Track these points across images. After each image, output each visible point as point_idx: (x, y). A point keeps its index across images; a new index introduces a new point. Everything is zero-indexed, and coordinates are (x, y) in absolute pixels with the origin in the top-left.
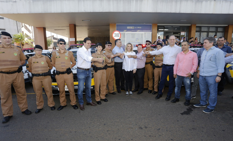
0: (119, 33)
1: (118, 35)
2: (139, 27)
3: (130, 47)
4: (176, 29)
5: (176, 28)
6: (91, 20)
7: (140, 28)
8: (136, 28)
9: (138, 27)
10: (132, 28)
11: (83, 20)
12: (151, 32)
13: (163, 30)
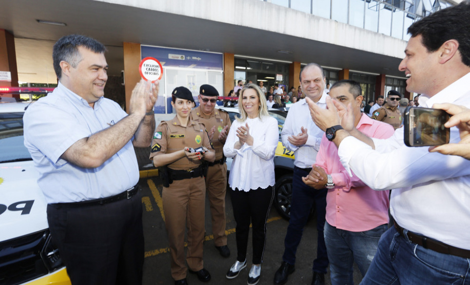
0: (156, 64)
1: (156, 70)
2: (194, 56)
3: (252, 97)
4: (268, 67)
5: (268, 65)
6: (66, 25)
7: (199, 59)
8: (188, 58)
9: (194, 58)
10: (180, 59)
11: (38, 21)
12: (223, 71)
13: (245, 68)
